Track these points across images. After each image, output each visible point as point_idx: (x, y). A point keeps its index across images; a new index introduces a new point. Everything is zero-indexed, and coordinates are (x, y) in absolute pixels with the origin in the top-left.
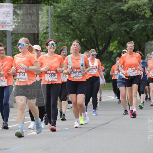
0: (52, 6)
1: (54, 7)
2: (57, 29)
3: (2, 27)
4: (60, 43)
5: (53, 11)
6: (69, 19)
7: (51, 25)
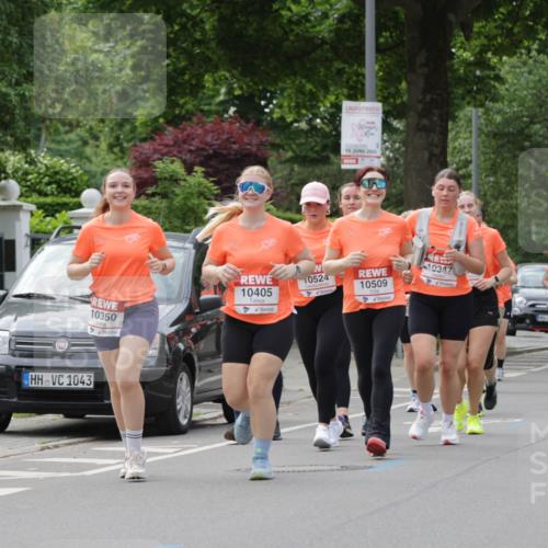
0: (481, 110)
1: (487, 112)
2: (493, 165)
3: (354, 161)
4: (501, 201)
5: (482, 121)
6: (525, 140)
7: (478, 157)
